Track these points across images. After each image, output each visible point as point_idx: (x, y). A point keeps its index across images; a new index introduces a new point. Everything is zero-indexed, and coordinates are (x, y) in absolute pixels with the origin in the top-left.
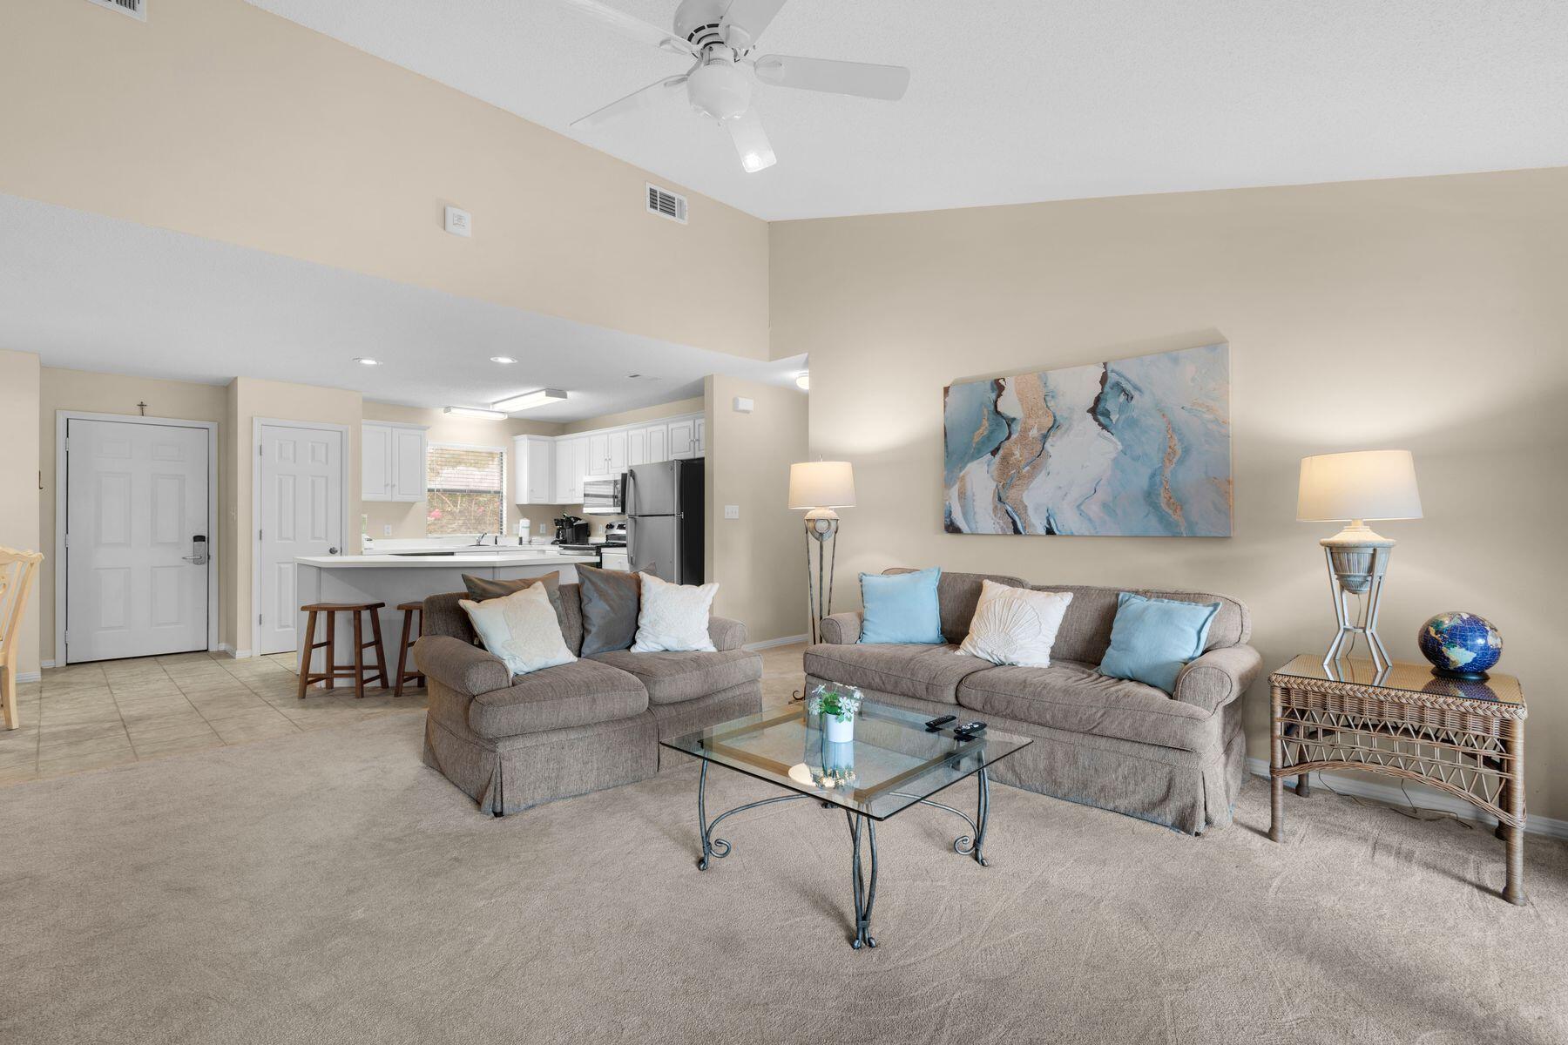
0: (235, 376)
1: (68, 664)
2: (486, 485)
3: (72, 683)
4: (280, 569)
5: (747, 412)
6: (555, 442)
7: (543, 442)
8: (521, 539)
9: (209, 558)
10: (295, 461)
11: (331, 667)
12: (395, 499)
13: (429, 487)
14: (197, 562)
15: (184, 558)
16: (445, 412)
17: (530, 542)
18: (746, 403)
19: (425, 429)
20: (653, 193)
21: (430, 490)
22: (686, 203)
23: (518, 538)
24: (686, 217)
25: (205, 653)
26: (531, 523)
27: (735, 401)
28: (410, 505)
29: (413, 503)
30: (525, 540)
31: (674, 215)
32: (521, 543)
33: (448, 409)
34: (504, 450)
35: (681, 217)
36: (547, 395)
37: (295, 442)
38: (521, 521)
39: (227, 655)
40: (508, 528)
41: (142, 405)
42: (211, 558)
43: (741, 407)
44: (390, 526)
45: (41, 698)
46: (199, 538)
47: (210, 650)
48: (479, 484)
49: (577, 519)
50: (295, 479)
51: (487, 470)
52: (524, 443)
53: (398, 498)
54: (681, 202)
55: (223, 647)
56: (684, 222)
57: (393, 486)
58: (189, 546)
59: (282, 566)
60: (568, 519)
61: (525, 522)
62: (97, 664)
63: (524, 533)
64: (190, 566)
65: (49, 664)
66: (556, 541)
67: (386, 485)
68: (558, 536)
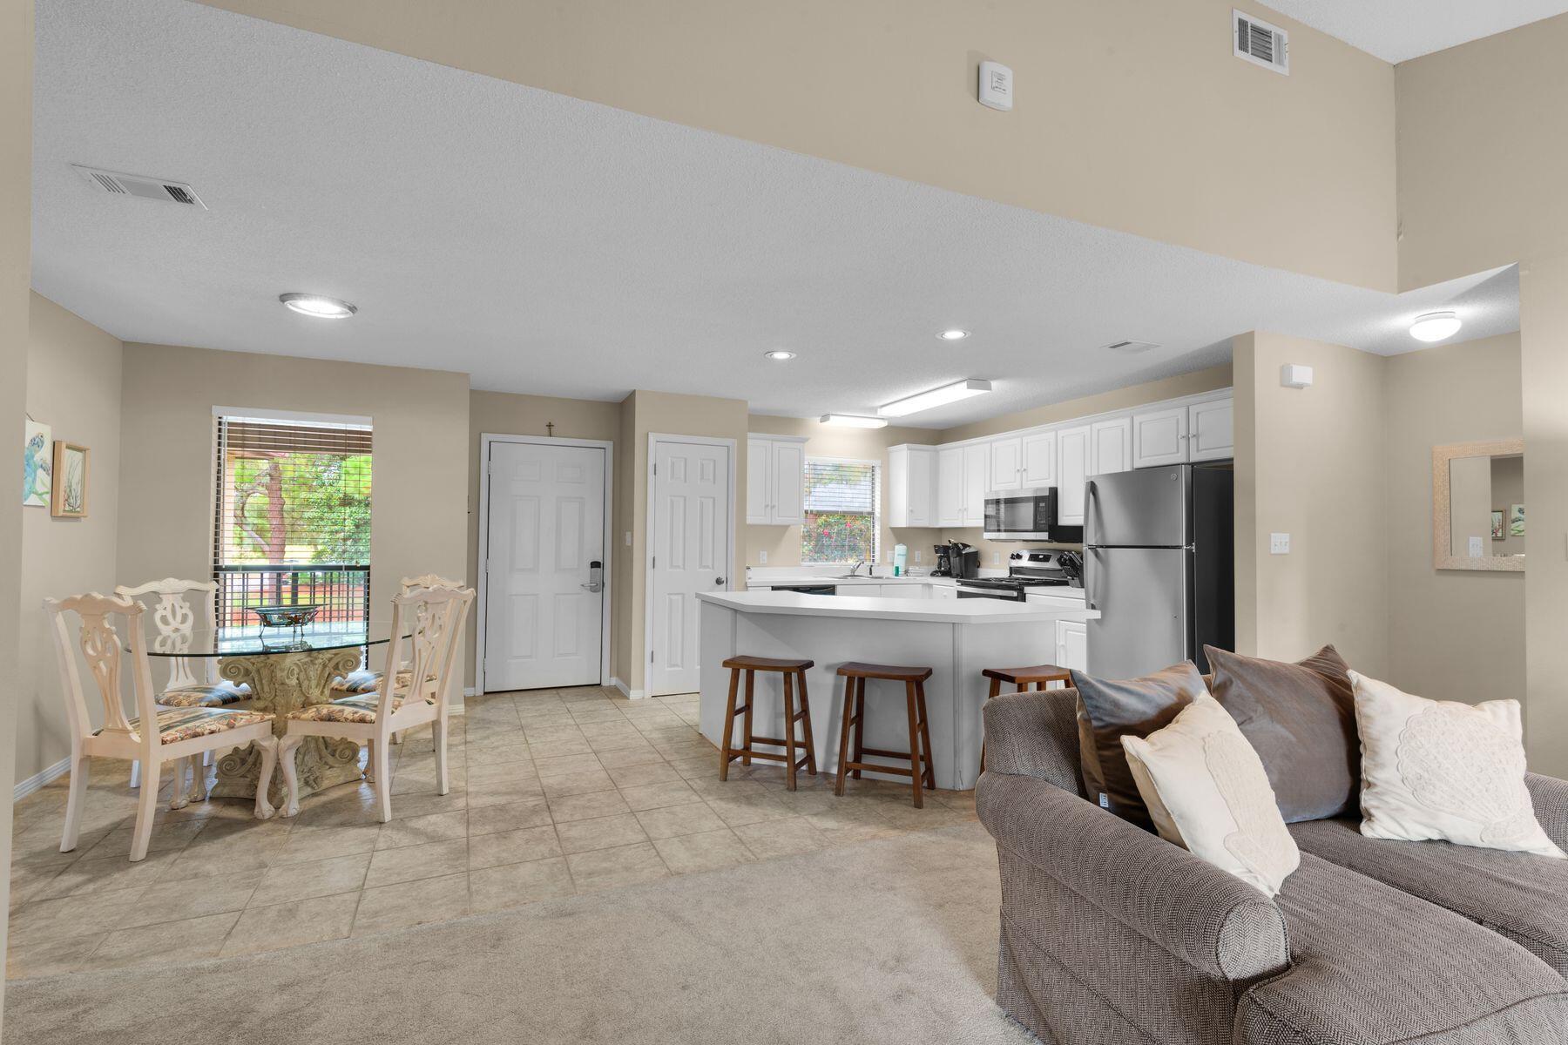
0: (633, 388)
1: (485, 693)
2: (857, 505)
3: (490, 722)
4: (671, 600)
5: (1300, 387)
6: (937, 451)
7: (925, 452)
8: (897, 568)
9: (603, 586)
10: (685, 481)
11: (749, 739)
12: (774, 523)
13: (806, 508)
14: (593, 590)
15: (583, 585)
16: (821, 422)
17: (906, 572)
18: (1302, 374)
19: (804, 441)
20: (1243, 24)
21: (806, 512)
22: (1286, 39)
23: (894, 569)
24: (1286, 62)
25: (598, 688)
26: (908, 550)
27: (1285, 372)
28: (784, 528)
29: (789, 526)
30: (901, 571)
31: (1271, 61)
32: (897, 574)
33: (825, 418)
34: (877, 463)
35: (1280, 62)
36: (968, 388)
37: (686, 459)
38: (897, 547)
39: (617, 693)
40: (881, 555)
41: (550, 426)
42: (606, 585)
43: (1296, 379)
44: (766, 553)
45: (466, 743)
46: (595, 565)
47: (603, 684)
48: (851, 504)
49: (965, 546)
50: (685, 500)
51: (858, 487)
52: (902, 454)
53: (778, 521)
54: (1279, 38)
55: (614, 681)
56: (1284, 70)
57: (773, 507)
58: (586, 571)
59: (672, 597)
60: (956, 545)
61: (900, 549)
62: (508, 695)
63: (900, 562)
64: (587, 594)
65: (470, 692)
66: (936, 572)
67: (767, 506)
68: (940, 566)
